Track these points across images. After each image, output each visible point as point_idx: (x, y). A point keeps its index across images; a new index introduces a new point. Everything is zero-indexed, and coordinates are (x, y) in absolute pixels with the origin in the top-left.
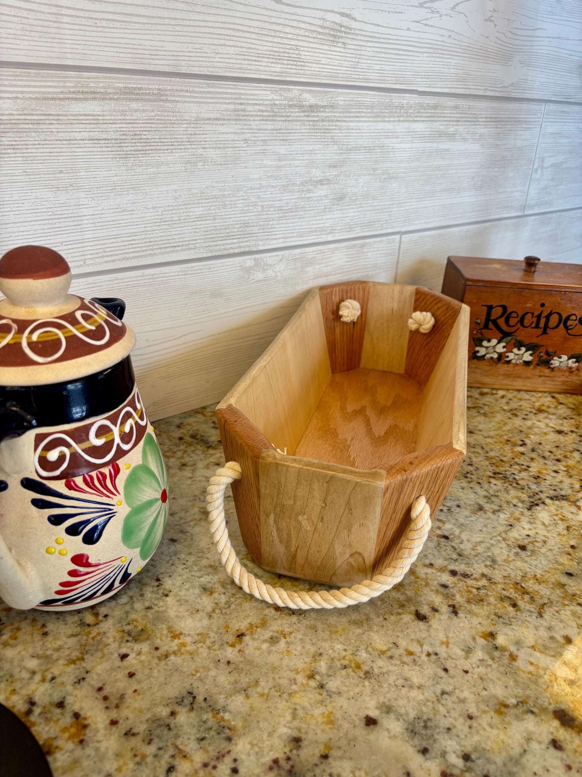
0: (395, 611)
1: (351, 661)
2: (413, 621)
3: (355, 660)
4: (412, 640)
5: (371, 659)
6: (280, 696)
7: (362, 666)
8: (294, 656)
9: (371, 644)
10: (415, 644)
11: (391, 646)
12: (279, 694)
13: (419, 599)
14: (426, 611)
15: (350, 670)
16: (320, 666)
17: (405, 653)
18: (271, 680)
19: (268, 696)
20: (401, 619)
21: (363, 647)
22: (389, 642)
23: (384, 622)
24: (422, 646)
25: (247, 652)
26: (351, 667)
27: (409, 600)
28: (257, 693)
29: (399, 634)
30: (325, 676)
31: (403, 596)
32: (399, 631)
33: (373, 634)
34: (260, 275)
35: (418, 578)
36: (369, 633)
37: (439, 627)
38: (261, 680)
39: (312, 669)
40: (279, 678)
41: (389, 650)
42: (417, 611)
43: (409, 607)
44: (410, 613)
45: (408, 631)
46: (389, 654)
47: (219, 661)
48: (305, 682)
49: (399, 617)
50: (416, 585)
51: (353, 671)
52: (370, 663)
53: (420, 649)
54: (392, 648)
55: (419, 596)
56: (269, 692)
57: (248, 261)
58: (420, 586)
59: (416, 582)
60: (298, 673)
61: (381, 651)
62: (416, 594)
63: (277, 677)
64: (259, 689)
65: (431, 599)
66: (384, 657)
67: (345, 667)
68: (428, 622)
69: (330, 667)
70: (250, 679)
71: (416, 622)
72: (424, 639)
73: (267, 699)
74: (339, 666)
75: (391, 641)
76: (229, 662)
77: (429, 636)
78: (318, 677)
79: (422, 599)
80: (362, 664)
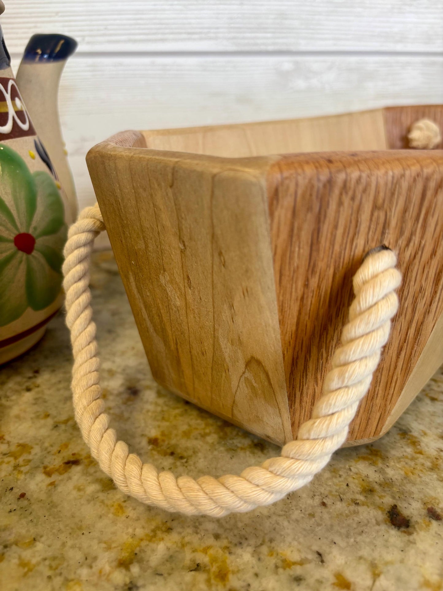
0: (349, 496)
1: (214, 560)
2: (378, 524)
3: (224, 562)
4: (361, 558)
5: (256, 570)
6: (49, 577)
7: (230, 576)
8: (124, 518)
9: (271, 541)
10: (363, 567)
11: (310, 557)
12: (50, 573)
13: (408, 487)
14: (415, 513)
15: (201, 577)
16: (153, 551)
17: (332, 580)
18: (58, 544)
19: (30, 570)
20: (356, 513)
21: (252, 542)
22: (309, 548)
23: (319, 509)
24: (376, 576)
25: (60, 489)
26: (208, 571)
27: (387, 484)
28: (20, 558)
29: (337, 539)
30: (149, 571)
31: (377, 475)
32: (341, 534)
33: (286, 523)
34: (301, 84)
35: (421, 453)
36: (280, 519)
37: (432, 551)
38: (43, 539)
39: (137, 550)
40: (73, 547)
41: (301, 563)
42: (395, 507)
43: (381, 497)
44: (379, 507)
45: (359, 538)
46: (298, 570)
47: (12, 489)
48: (107, 568)
49: (353, 507)
50: (412, 464)
51: (208, 581)
52: (248, 577)
53: (369, 582)
54: (309, 562)
55: (410, 482)
56: (38, 564)
57: (286, 63)
58: (419, 467)
59: (413, 459)
60: (109, 548)
61: (284, 561)
62: (406, 477)
63: (70, 543)
64: (27, 554)
65: (432, 493)
66: (284, 574)
67: (197, 568)
68: (410, 534)
69: (170, 558)
70: (28, 531)
71: (383, 527)
72: (387, 564)
73: (25, 575)
74: (187, 562)
75: (315, 548)
76: (23, 495)
77: (402, 561)
78: (135, 569)
79: (414, 489)
80: (233, 573)
